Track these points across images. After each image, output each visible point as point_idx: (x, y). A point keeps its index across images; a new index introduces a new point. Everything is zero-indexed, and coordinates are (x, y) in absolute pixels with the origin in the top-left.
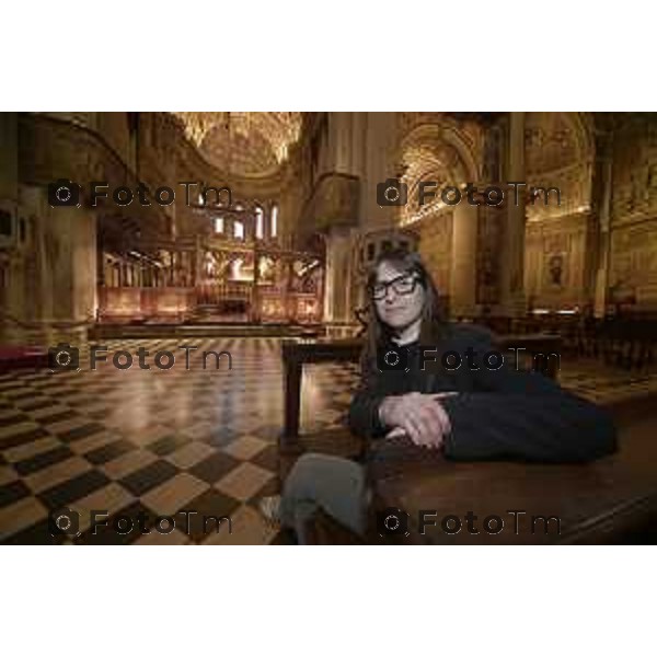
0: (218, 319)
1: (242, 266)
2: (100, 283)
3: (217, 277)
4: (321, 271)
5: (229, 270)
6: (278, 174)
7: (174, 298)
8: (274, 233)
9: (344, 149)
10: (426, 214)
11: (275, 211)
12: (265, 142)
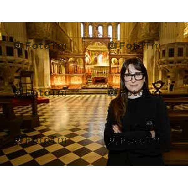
0: (94, 86)
1: (102, 58)
2: (51, 73)
3: (91, 65)
5: (96, 61)
7: (77, 78)
11: (119, 26)
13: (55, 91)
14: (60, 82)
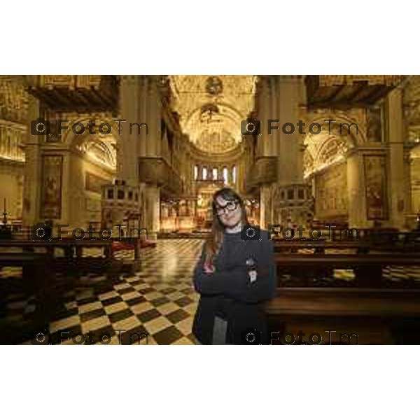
0: (206, 230)
3: (204, 208)
4: (258, 205)
6: (236, 149)
7: (188, 221)
8: (234, 181)
9: (268, 143)
10: (330, 164)
11: (235, 169)
12: (229, 134)
13: (163, 235)
14: (169, 225)
